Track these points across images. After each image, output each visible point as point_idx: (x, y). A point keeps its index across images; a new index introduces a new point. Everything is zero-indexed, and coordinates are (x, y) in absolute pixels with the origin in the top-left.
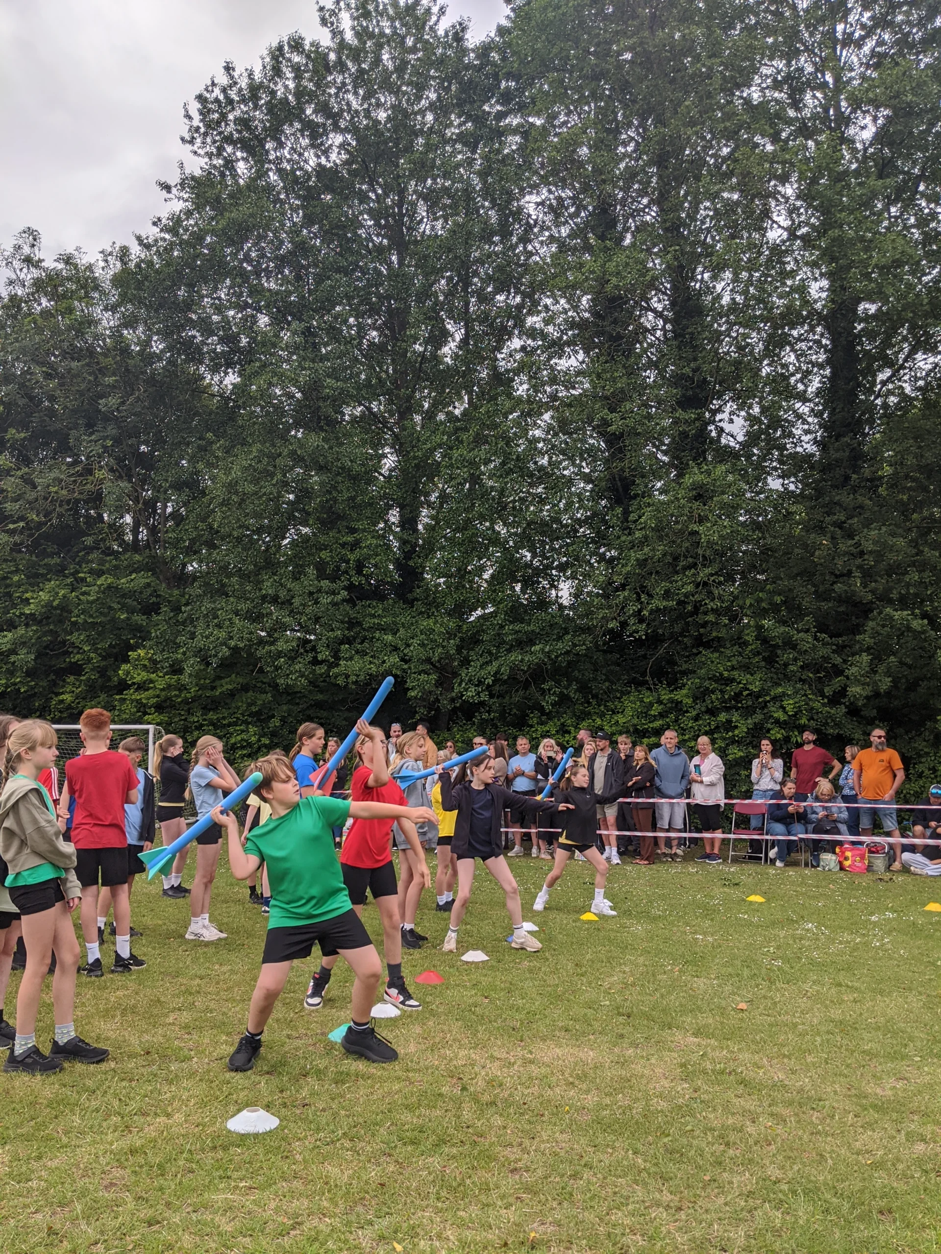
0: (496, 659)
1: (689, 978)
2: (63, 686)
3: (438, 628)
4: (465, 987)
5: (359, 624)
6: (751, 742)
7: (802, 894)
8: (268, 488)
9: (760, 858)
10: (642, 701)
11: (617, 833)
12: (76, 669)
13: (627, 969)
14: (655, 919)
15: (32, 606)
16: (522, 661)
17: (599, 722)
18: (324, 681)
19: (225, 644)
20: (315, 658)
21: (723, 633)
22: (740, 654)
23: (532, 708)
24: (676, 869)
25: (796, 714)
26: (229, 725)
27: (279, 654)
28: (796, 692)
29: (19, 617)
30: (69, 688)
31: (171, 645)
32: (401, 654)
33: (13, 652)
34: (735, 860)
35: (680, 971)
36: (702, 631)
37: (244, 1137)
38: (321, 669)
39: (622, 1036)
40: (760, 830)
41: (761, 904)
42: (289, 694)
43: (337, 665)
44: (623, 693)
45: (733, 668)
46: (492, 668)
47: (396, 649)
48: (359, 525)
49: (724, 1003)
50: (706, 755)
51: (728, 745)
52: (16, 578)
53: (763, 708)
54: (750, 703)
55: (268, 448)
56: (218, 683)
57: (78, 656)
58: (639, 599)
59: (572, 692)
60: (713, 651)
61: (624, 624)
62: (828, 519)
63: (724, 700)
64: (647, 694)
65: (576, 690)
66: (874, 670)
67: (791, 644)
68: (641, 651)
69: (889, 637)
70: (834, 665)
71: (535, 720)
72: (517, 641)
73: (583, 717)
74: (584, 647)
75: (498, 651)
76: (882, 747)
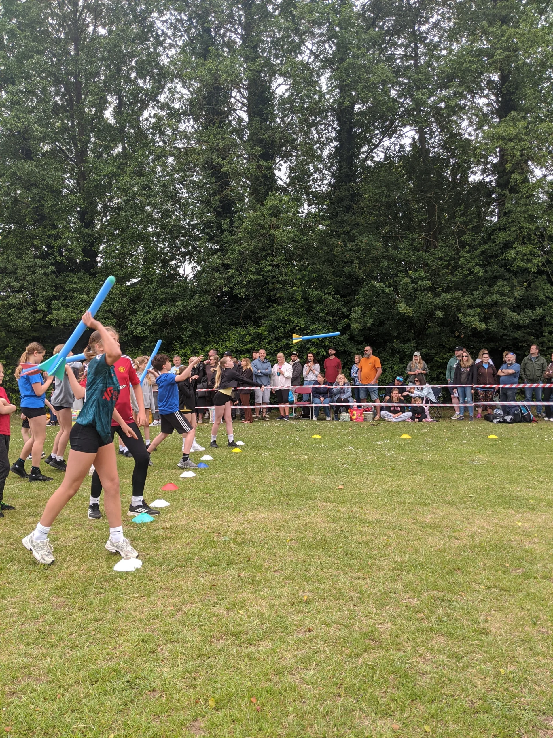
0: (153, 310)
1: (307, 476)
4: (192, 490)
5: (62, 288)
9: (309, 417)
10: (239, 334)
14: (271, 449)
16: (170, 311)
20: (35, 309)
22: (293, 306)
23: (176, 339)
27: (10, 306)
36: (272, 293)
38: (40, 316)
40: (309, 401)
41: (320, 439)
42: (15, 332)
44: (228, 330)
45: (290, 315)
46: (151, 316)
47: (88, 303)
49: (331, 486)
50: (282, 363)
58: (240, 274)
60: (279, 305)
61: (232, 289)
62: (341, 230)
63: (285, 333)
64: (242, 329)
65: (202, 328)
66: (363, 314)
67: (320, 301)
68: (237, 306)
69: (372, 296)
70: (343, 313)
71: (178, 346)
72: (166, 299)
73: (205, 344)
74: (207, 303)
75: (154, 305)
76: (371, 356)
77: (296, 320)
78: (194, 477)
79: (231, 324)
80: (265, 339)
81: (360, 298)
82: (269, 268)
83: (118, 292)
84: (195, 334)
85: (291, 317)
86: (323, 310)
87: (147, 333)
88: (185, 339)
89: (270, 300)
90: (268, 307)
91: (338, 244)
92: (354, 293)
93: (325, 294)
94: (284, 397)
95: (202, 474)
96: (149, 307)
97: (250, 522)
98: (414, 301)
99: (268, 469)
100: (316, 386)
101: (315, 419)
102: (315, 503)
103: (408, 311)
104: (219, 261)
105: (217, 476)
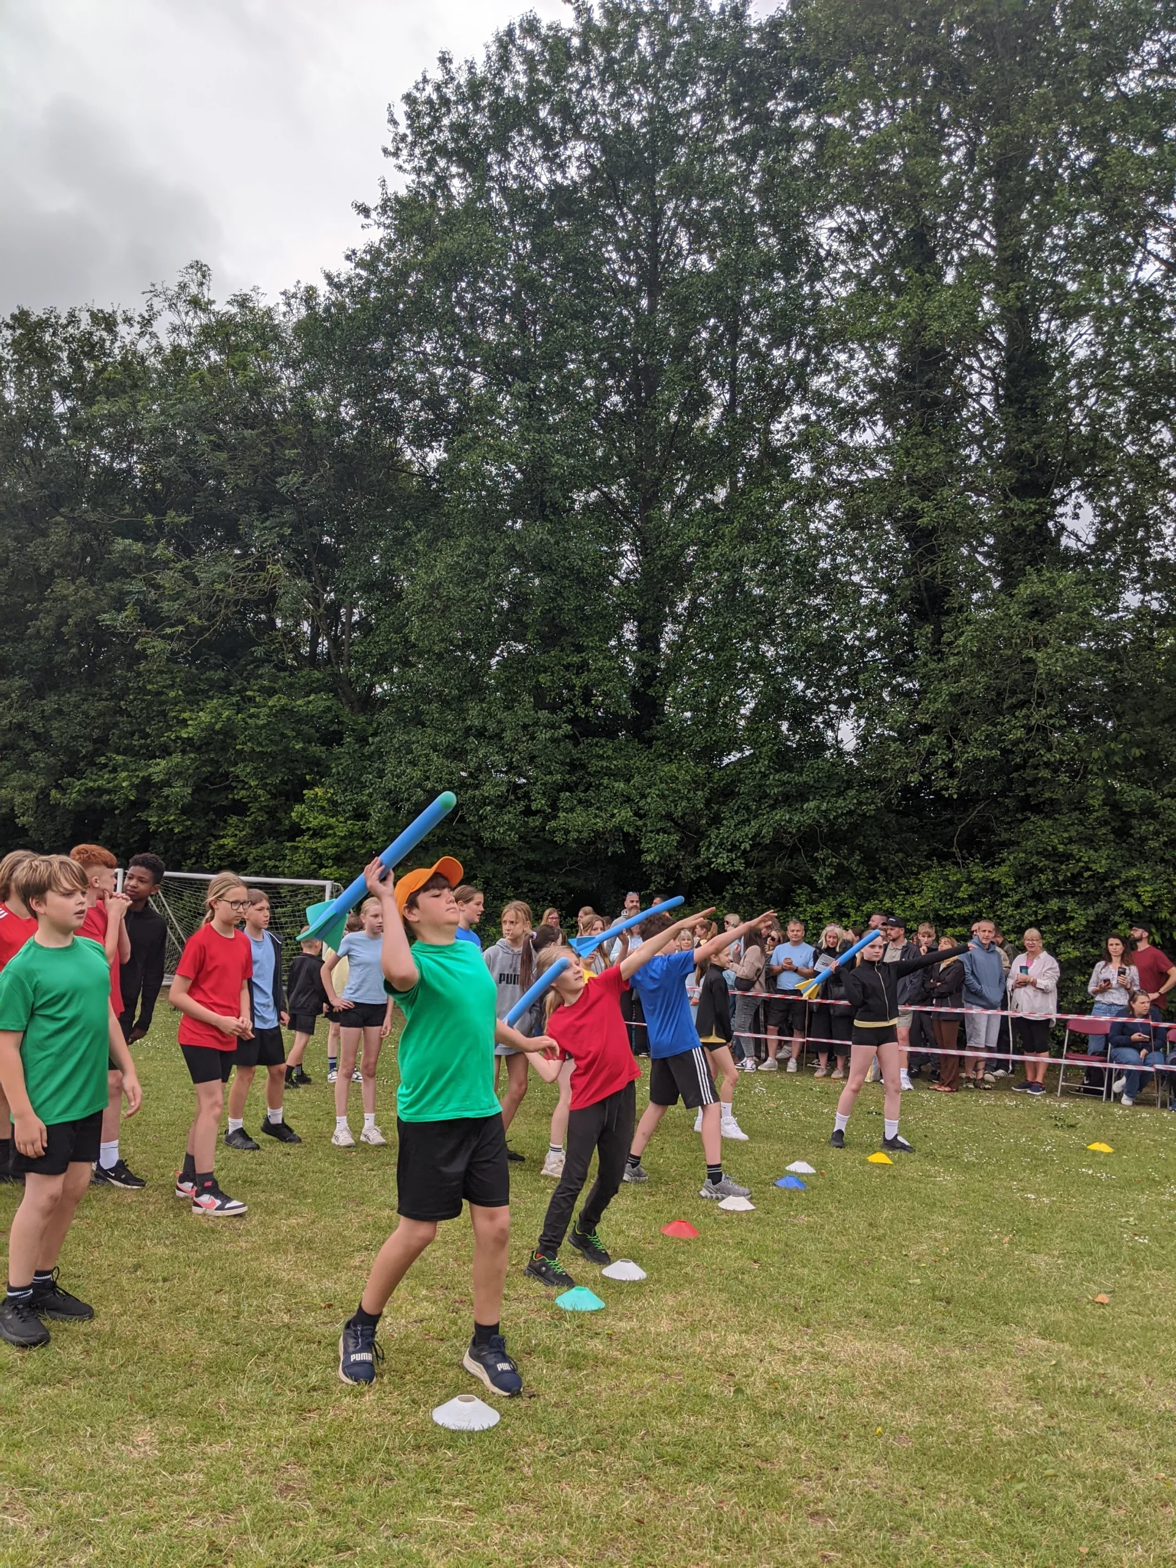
0: (756, 817)
1: (1025, 1254)
2: (224, 828)
3: (682, 776)
4: (726, 1244)
5: (583, 767)
6: (1091, 939)
7: (1163, 1145)
8: (478, 592)
9: (1101, 1093)
10: (947, 879)
11: (909, 1049)
12: (239, 808)
13: (939, 1235)
14: (968, 1167)
15: (190, 729)
16: (790, 821)
17: (888, 904)
18: (537, 836)
20: (528, 807)
21: (1058, 795)
22: (1081, 822)
23: (800, 882)
24: (987, 1100)
25: (1155, 904)
27: (485, 801)
28: (1157, 877)
29: (175, 741)
30: (230, 831)
31: (355, 784)
32: (635, 807)
33: (167, 783)
34: (1067, 1093)
35: (1011, 1243)
36: (1030, 790)
37: (455, 1434)
38: (535, 822)
39: (942, 1330)
40: (1102, 1055)
41: (1108, 1155)
42: (493, 850)
43: (555, 817)
44: (921, 868)
45: (1071, 841)
46: (750, 830)
47: (628, 800)
48: (588, 642)
49: (1075, 1293)
50: (1034, 954)
51: (1059, 941)
52: (172, 694)
53: (1109, 895)
54: (1092, 887)
55: (479, 541)
57: (243, 793)
58: (950, 746)
59: (854, 863)
60: (1044, 818)
63: (1056, 883)
64: (955, 869)
71: (803, 898)
72: (784, 795)
73: (869, 895)
74: (873, 807)
77: (1087, 854)
78: (746, 1212)
80: (1006, 895)
82: (1020, 733)
83: (688, 778)
84: (842, 873)
87: (739, 865)
88: (821, 883)
89: (1027, 805)
90: (1022, 821)
100: (1121, 1019)
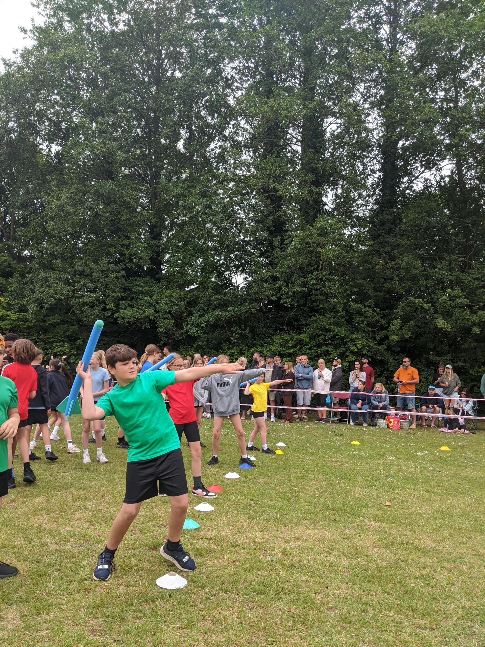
0: (207, 313)
3: (174, 295)
4: (236, 494)
5: (130, 290)
9: (346, 421)
10: (283, 339)
11: (275, 407)
16: (222, 315)
19: (53, 296)
20: (105, 307)
21: (325, 305)
23: (225, 341)
24: (306, 426)
25: (362, 348)
26: (53, 342)
28: (362, 337)
32: (155, 308)
36: (314, 304)
38: (109, 314)
40: (347, 407)
41: (359, 446)
43: (118, 312)
44: (273, 335)
45: (330, 324)
46: (205, 318)
49: (377, 502)
50: (322, 369)
54: (339, 342)
56: (46, 318)
58: (287, 286)
60: (320, 315)
61: (279, 298)
62: (382, 250)
63: (325, 340)
64: (286, 335)
65: (249, 332)
66: (401, 328)
67: (360, 313)
68: (281, 313)
69: (410, 311)
70: (381, 325)
71: (226, 347)
72: (219, 304)
73: (251, 346)
74: (255, 310)
75: (208, 309)
76: (410, 367)
77: (337, 329)
78: (238, 479)
79: (276, 330)
80: (306, 345)
81: (398, 311)
82: (314, 281)
83: (177, 296)
84: (243, 337)
85: (332, 327)
86: (363, 321)
87: (200, 333)
88: (234, 340)
89: (312, 310)
90: (310, 316)
91: (379, 262)
92: (392, 307)
93: (365, 307)
94: (322, 401)
95: (246, 477)
96: (204, 310)
97: (297, 539)
98: (451, 318)
99: (311, 476)
100: (355, 393)
101: (352, 423)
102: (363, 521)
103: (446, 326)
104: (269, 274)
105: (261, 480)
